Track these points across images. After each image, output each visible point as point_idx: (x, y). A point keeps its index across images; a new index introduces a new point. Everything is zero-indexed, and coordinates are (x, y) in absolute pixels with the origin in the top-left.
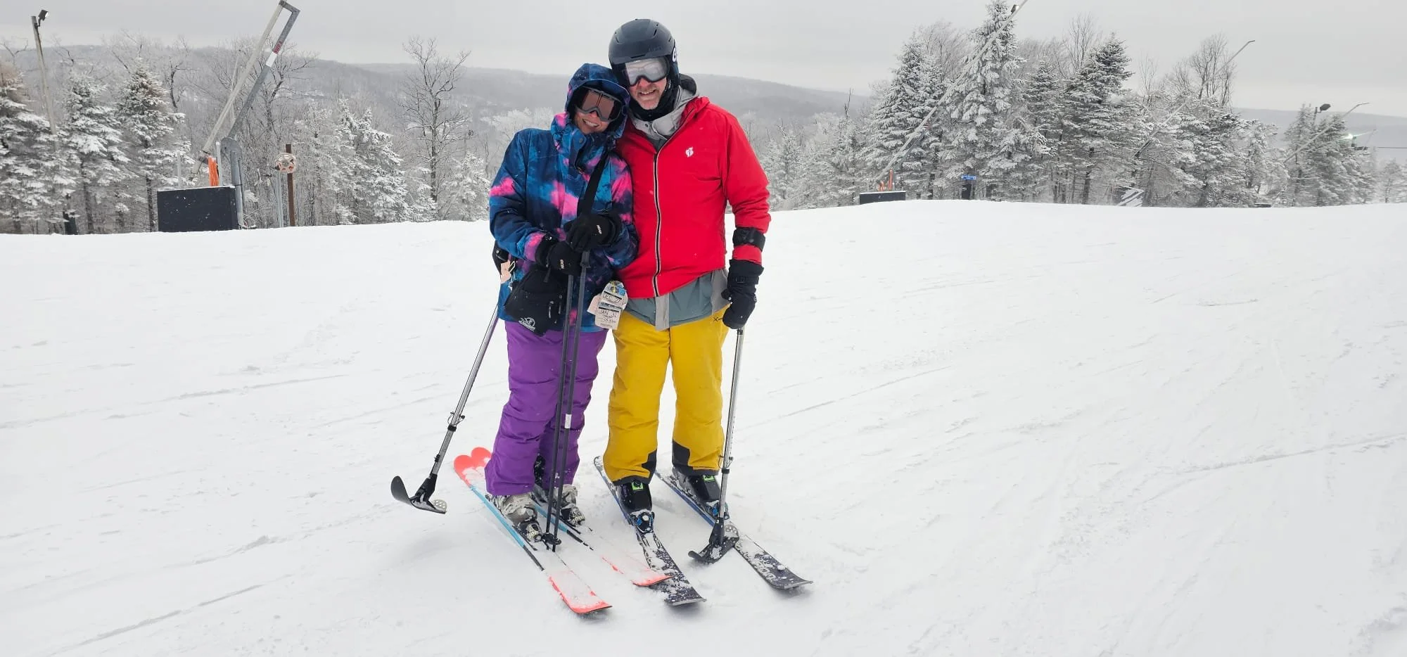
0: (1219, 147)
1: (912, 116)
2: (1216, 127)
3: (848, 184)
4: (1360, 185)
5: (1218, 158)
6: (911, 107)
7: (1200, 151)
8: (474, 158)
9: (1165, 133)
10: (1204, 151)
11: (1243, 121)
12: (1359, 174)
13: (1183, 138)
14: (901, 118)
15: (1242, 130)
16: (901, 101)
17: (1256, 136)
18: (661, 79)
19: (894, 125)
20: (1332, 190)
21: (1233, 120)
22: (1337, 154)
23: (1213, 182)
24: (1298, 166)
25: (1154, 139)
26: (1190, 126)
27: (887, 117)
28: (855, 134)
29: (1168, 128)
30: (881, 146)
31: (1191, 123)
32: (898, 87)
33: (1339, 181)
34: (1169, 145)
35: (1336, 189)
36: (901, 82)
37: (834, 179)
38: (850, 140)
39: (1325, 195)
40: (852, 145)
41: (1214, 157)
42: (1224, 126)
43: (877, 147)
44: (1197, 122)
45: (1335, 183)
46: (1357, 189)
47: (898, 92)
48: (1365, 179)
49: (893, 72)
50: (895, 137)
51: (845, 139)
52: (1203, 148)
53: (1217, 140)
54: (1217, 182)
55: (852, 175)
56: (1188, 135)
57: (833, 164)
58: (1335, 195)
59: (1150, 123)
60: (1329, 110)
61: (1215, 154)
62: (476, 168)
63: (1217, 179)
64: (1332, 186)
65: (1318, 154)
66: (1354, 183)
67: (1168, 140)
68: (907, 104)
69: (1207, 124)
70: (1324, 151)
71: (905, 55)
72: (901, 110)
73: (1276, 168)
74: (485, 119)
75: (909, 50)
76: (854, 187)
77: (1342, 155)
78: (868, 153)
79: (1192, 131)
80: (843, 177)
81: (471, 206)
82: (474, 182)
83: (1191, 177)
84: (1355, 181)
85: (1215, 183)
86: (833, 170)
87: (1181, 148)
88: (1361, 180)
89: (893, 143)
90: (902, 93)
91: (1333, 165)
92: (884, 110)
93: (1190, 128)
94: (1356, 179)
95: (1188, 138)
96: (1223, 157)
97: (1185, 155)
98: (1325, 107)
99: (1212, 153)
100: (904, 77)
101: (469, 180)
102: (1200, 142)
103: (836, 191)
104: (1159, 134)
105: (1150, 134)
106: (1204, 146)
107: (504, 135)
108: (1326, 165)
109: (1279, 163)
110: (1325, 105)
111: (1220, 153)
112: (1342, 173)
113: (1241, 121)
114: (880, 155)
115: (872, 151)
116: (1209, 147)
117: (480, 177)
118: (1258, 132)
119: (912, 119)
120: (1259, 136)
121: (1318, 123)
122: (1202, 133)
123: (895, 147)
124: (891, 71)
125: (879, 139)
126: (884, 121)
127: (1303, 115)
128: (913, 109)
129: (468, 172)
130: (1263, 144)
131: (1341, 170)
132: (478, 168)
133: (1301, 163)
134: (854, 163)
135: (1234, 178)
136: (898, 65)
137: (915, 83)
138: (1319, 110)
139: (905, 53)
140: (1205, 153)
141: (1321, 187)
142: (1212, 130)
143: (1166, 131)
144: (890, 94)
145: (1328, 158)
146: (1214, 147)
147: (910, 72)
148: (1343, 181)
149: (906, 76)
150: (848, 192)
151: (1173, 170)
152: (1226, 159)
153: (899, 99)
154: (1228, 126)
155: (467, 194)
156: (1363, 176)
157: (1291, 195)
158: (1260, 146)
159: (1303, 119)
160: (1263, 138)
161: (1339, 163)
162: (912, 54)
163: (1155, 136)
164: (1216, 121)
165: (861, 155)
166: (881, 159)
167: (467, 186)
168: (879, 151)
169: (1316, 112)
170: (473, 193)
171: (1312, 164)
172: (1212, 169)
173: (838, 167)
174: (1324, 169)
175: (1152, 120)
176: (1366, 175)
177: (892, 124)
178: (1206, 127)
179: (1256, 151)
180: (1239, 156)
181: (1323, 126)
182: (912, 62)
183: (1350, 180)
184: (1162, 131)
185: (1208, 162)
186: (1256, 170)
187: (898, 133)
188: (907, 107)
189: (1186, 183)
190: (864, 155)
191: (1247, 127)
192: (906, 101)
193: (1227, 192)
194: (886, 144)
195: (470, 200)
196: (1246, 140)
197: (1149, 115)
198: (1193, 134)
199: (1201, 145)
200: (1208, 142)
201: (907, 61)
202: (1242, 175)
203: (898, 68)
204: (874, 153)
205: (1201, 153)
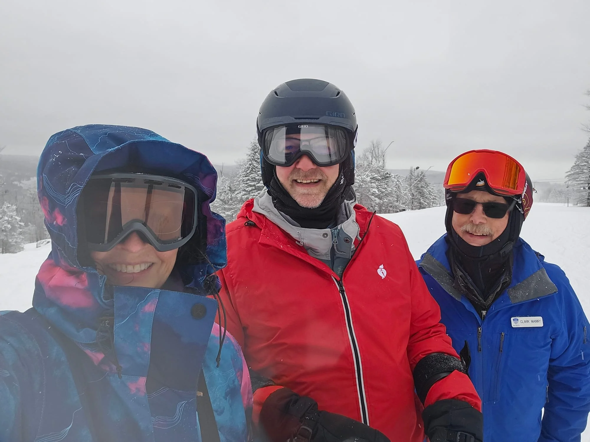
0: (386, 186)
1: (258, 176)
2: (383, 178)
3: (230, 209)
4: (434, 199)
5: (386, 191)
6: (257, 172)
7: (379, 188)
8: (9, 205)
9: (365, 181)
10: (380, 188)
11: (393, 175)
12: (433, 194)
13: (372, 183)
14: (253, 177)
15: (393, 179)
16: (252, 169)
17: (398, 181)
18: (330, 164)
19: (250, 180)
20: (425, 201)
21: (389, 174)
22: (424, 186)
23: (385, 201)
24: (412, 192)
25: (361, 183)
26: (374, 177)
27: (246, 176)
28: (230, 185)
29: (366, 179)
30: (245, 190)
31: (374, 176)
32: (250, 163)
33: (426, 198)
34: (367, 186)
35: (426, 201)
36: (251, 160)
37: (222, 207)
38: (229, 188)
39: (423, 204)
40: (230, 190)
41: (384, 190)
42: (386, 177)
43: (243, 191)
44: (376, 175)
45: (425, 199)
46: (433, 200)
47: (250, 165)
48: (435, 196)
49: (247, 155)
50: (251, 186)
51: (226, 187)
52: (379, 187)
53: (384, 183)
54: (387, 201)
55: (231, 205)
56: (373, 181)
57: (221, 200)
58: (426, 203)
59: (359, 177)
60: (419, 169)
61: (384, 189)
62: (10, 212)
63: (387, 199)
64: (424, 200)
65: (417, 187)
66: (431, 198)
67: (366, 184)
68: (254, 170)
69: (380, 177)
70: (420, 186)
71: (252, 147)
72: (252, 174)
73: (406, 193)
74: (16, 183)
75: (254, 145)
76: (233, 211)
77: (426, 187)
78: (238, 193)
79: (374, 180)
80: (226, 206)
81: (8, 233)
82: (10, 219)
83: (377, 199)
84: (432, 197)
85: (386, 201)
86: (221, 203)
87: (372, 187)
88: (434, 197)
89: (250, 188)
90: (252, 165)
91: (424, 192)
92: (244, 173)
93: (373, 178)
94: (432, 196)
95: (373, 183)
96: (387, 190)
97: (374, 190)
98: (417, 168)
99: (383, 189)
100: (253, 157)
101: (6, 218)
102: (378, 184)
103: (224, 213)
104: (363, 181)
105: (360, 181)
106: (380, 186)
107: (28, 191)
108: (421, 191)
109: (406, 192)
110: (417, 167)
111: (386, 188)
112: (427, 195)
113: (392, 175)
114: (245, 194)
115: (240, 192)
116: (382, 186)
117: (13, 216)
118: (398, 179)
119: (258, 177)
120: (399, 181)
121: (416, 174)
122: (378, 180)
123: (251, 191)
124: (246, 155)
125: (243, 187)
126: (245, 178)
127: (411, 172)
128: (258, 173)
129: (6, 214)
130: (401, 184)
131: (427, 193)
132: (12, 211)
133: (413, 191)
134: (231, 199)
135: (393, 199)
136: (249, 152)
137: (258, 160)
138: (415, 169)
139: (252, 146)
140: (381, 189)
141: (421, 201)
142: (382, 179)
143: (366, 180)
144: (247, 166)
145: (422, 189)
146: (384, 186)
147: (255, 155)
148: (427, 197)
149: (254, 157)
150: (230, 213)
151: (370, 196)
152: (389, 191)
153: (251, 168)
154: (387, 177)
155: (5, 227)
156: (434, 195)
157: (411, 204)
158: (400, 185)
159: (411, 173)
160: (401, 181)
161: (425, 190)
162: (255, 147)
163: (361, 182)
164: (383, 175)
165: (235, 195)
166: (246, 196)
167: (5, 222)
168: (244, 192)
169: (415, 170)
170: (9, 226)
171: (416, 191)
172: (384, 196)
173: (224, 201)
174: (420, 193)
175: (360, 175)
176: (435, 194)
177: (249, 180)
178: (379, 178)
179: (398, 187)
180: (393, 189)
181: (418, 176)
182: (256, 151)
183: (430, 197)
184: (364, 180)
185: (382, 192)
186: (400, 195)
187: (252, 184)
188: (255, 172)
189: (376, 202)
190: (236, 195)
191: (395, 178)
192: (254, 169)
193: (390, 205)
194: (247, 189)
195: (7, 230)
196: (394, 182)
197: (358, 173)
198: (375, 181)
199: (379, 185)
200: (381, 184)
201: (253, 150)
202: (395, 197)
203: (249, 153)
204: (241, 194)
205: (379, 189)
